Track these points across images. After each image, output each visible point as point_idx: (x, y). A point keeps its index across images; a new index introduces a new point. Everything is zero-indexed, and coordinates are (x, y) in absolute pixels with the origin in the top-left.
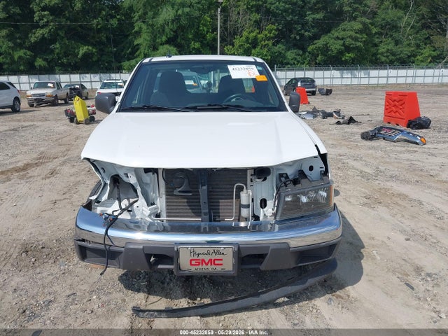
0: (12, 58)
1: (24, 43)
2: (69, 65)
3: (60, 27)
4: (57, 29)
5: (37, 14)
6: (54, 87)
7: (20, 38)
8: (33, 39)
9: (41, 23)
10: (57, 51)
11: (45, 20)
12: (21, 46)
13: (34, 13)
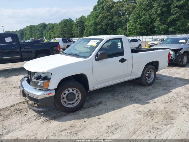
0: (159, 29)
1: (165, 22)
2: (182, 30)
3: (182, 14)
4: (180, 15)
5: (172, 10)
6: (160, 41)
7: (164, 20)
8: (169, 20)
9: (174, 13)
10: (178, 24)
11: (175, 12)
12: (164, 24)
13: (171, 9)
